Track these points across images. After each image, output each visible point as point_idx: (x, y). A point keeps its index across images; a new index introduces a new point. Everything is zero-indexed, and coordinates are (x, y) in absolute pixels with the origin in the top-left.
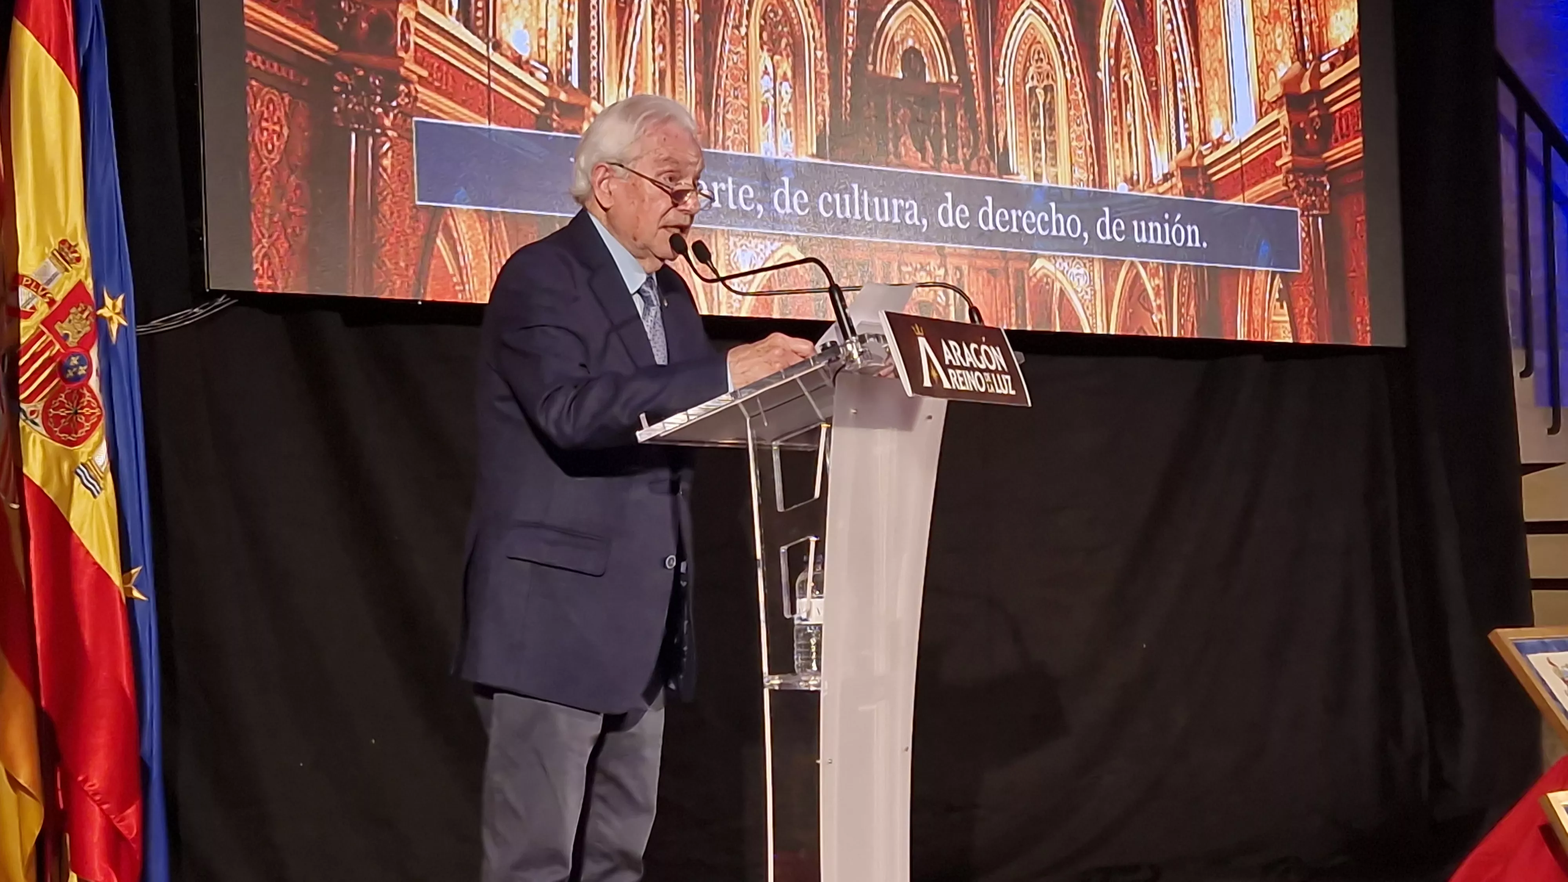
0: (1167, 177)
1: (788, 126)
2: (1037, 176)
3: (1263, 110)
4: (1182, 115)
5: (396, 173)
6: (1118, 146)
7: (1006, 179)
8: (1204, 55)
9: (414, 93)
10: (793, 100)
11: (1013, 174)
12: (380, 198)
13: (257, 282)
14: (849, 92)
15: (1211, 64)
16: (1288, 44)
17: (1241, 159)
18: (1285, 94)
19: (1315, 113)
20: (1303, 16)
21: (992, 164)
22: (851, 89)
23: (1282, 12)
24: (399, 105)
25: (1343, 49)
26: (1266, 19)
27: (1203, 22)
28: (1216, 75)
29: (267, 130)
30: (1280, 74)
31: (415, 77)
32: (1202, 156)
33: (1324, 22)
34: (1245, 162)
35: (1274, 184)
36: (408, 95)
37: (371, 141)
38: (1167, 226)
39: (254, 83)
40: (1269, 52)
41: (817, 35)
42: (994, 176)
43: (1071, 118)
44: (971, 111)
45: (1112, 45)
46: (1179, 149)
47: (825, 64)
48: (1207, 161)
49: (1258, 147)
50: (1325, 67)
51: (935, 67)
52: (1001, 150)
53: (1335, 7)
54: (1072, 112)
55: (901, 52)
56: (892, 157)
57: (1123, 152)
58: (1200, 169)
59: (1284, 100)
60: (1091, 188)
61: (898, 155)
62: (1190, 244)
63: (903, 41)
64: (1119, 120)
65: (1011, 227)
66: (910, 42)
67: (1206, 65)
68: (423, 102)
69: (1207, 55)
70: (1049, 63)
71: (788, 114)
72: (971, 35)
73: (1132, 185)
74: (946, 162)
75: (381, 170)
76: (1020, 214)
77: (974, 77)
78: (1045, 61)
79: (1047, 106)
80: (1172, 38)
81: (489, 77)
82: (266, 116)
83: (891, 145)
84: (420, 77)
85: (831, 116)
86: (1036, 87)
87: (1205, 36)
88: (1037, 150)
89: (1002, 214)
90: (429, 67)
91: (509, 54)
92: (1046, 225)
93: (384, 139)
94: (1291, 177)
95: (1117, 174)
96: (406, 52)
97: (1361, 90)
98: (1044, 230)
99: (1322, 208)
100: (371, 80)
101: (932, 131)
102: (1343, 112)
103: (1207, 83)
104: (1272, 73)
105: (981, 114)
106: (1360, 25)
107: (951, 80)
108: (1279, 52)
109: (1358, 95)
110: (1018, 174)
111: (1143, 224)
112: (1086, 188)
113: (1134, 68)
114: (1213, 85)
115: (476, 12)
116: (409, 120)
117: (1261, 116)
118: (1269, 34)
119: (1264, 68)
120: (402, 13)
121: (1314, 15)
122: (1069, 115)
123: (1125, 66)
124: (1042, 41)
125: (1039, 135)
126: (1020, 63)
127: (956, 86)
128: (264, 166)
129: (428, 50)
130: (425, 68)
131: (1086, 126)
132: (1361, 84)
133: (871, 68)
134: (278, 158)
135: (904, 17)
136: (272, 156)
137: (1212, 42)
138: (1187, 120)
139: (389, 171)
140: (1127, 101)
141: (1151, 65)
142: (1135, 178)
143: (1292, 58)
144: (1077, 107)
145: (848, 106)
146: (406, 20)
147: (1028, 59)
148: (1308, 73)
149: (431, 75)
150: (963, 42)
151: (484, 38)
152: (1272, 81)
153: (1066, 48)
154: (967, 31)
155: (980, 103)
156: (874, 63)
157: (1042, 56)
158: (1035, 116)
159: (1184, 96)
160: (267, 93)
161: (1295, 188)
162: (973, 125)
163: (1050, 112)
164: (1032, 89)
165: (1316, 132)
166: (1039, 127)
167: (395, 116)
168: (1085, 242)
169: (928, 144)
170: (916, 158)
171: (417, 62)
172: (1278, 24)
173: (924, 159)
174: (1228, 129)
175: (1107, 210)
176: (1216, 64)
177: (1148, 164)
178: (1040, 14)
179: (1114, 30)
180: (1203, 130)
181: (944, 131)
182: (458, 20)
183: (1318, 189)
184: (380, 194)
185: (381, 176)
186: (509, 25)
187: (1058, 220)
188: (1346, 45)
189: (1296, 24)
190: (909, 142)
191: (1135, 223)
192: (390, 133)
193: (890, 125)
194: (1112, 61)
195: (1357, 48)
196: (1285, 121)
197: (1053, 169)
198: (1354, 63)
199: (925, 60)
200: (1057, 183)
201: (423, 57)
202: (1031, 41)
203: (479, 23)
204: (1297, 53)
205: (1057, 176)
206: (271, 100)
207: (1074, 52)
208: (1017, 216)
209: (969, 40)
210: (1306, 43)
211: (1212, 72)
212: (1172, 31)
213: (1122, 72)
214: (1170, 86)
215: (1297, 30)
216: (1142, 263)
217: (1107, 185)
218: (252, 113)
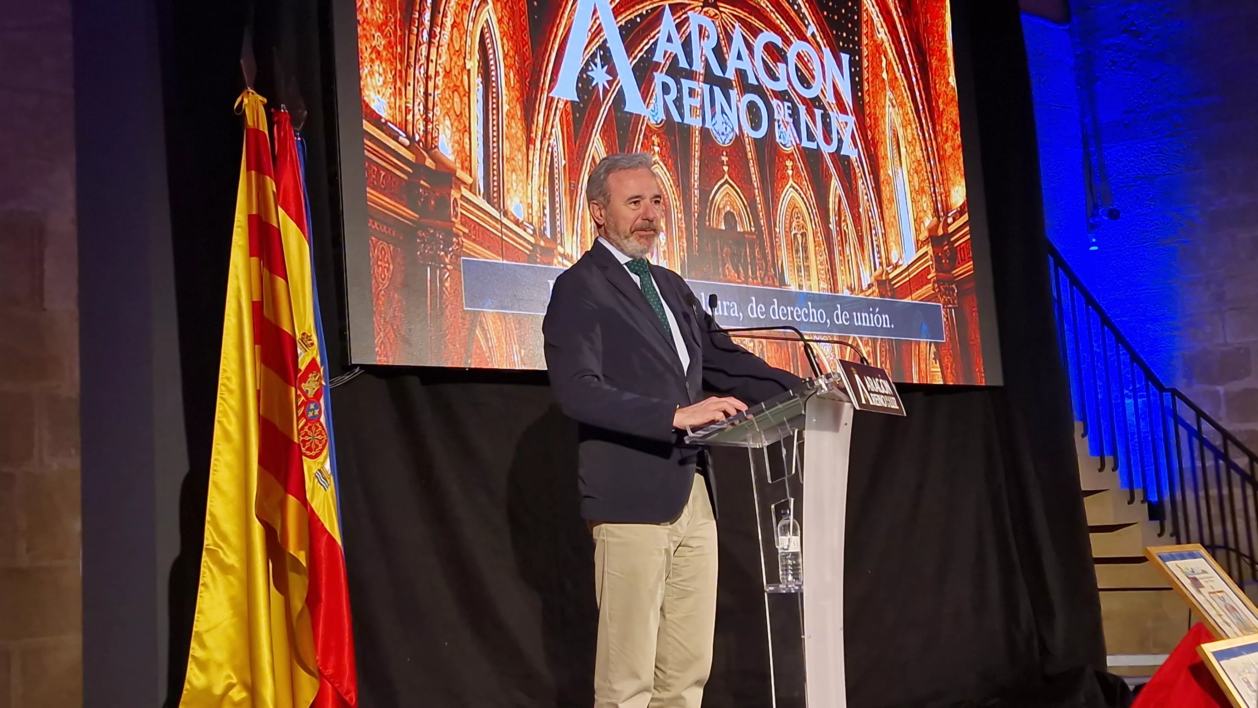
0: (870, 286)
1: (665, 259)
2: (800, 287)
3: (919, 246)
4: (876, 249)
5: (452, 291)
6: (843, 268)
7: (784, 289)
8: (885, 214)
9: (461, 243)
10: (667, 243)
11: (787, 285)
12: (444, 306)
13: (378, 359)
14: (696, 238)
15: (890, 219)
16: (930, 207)
17: (909, 275)
18: (930, 236)
19: (947, 247)
20: (937, 190)
21: (775, 280)
22: (697, 236)
23: (925, 188)
24: (453, 249)
25: (959, 209)
26: (917, 192)
27: (884, 194)
28: (893, 226)
29: (381, 266)
30: (927, 224)
31: (461, 233)
32: (888, 274)
33: (948, 194)
34: (911, 276)
35: (927, 289)
36: (458, 244)
37: (438, 272)
38: (871, 315)
39: (373, 238)
40: (920, 211)
41: (678, 204)
42: (776, 287)
43: (817, 252)
44: (762, 248)
45: (836, 209)
46: (875, 270)
47: (683, 221)
48: (891, 276)
49: (918, 268)
50: (950, 220)
51: (742, 222)
52: (780, 271)
53: (953, 185)
54: (817, 248)
55: (723, 214)
56: (721, 276)
57: (846, 272)
58: (887, 282)
59: (930, 239)
60: (830, 294)
61: (725, 276)
62: (884, 326)
63: (724, 207)
64: (842, 252)
65: (788, 317)
66: (728, 208)
67: (887, 220)
68: (466, 248)
69: (887, 213)
70: (803, 220)
71: (664, 252)
72: (760, 204)
73: (852, 291)
74: (751, 279)
75: (444, 289)
76: (792, 309)
77: (763, 228)
78: (801, 218)
79: (803, 245)
80: (868, 204)
81: (501, 232)
82: (380, 258)
83: (720, 269)
84: (464, 233)
85: (687, 253)
86: (797, 234)
87: (885, 202)
88: (799, 271)
89: (783, 310)
90: (469, 228)
91: (512, 218)
92: (807, 316)
93: (446, 270)
94: (936, 285)
95: (843, 285)
96: (456, 219)
97: (970, 233)
98: (806, 318)
99: (954, 304)
100: (437, 235)
101: (742, 261)
102: (962, 246)
103: (888, 230)
104: (922, 224)
105: (768, 250)
106: (967, 196)
107: (751, 230)
108: (925, 211)
109: (968, 237)
110: (790, 285)
111: (859, 314)
112: (827, 293)
113: (848, 222)
114: (891, 231)
115: (493, 193)
116: (459, 259)
117: (918, 249)
118: (919, 201)
119: (918, 221)
120: (453, 196)
121: (942, 190)
122: (815, 250)
123: (844, 221)
124: (799, 207)
125: (800, 262)
126: (787, 219)
127: (754, 233)
128: (380, 289)
129: (469, 218)
130: (467, 228)
131: (824, 257)
132: (970, 230)
133: (708, 223)
134: (388, 283)
135: (724, 193)
136: (384, 282)
137: (889, 206)
138: (879, 252)
139: (449, 289)
140: (846, 242)
141: (857, 220)
142: (853, 287)
143: (932, 215)
144: (819, 245)
145: (697, 246)
146: (455, 199)
147: (791, 217)
148: (941, 224)
149: (470, 231)
150: (757, 208)
151: (498, 209)
152: (922, 228)
153: (812, 210)
154: (758, 201)
155: (768, 244)
156: (709, 221)
157: (799, 215)
158: (797, 251)
159: (876, 238)
160: (381, 244)
161: (939, 291)
162: (764, 257)
163: (805, 249)
164: (795, 235)
165: (948, 258)
166: (800, 257)
167: (451, 257)
168: (828, 326)
169: (741, 268)
170: (735, 277)
171: (462, 224)
172: (924, 195)
173: (739, 278)
174: (901, 257)
175: (839, 306)
176: (892, 219)
177: (860, 279)
178: (797, 190)
179: (837, 200)
180: (887, 258)
181: (749, 260)
182: (484, 198)
183: (951, 293)
184: (445, 304)
185: (444, 292)
186: (512, 201)
187: (813, 313)
188: (960, 207)
189: (933, 195)
190: (730, 267)
191: (855, 314)
192: (448, 267)
193: (720, 258)
194: (837, 218)
195: (966, 209)
196: (931, 252)
197: (808, 282)
198: (965, 218)
199: (737, 219)
200: (811, 290)
201: (466, 221)
202: (793, 207)
203: (496, 200)
204: (934, 212)
205: (811, 286)
206: (383, 248)
207: (816, 213)
208: (791, 310)
209: (760, 206)
210: (939, 206)
211: (890, 224)
212: (868, 200)
213: (843, 224)
214: (869, 232)
215: (934, 199)
216: (859, 337)
217: (838, 292)
218: (373, 256)
